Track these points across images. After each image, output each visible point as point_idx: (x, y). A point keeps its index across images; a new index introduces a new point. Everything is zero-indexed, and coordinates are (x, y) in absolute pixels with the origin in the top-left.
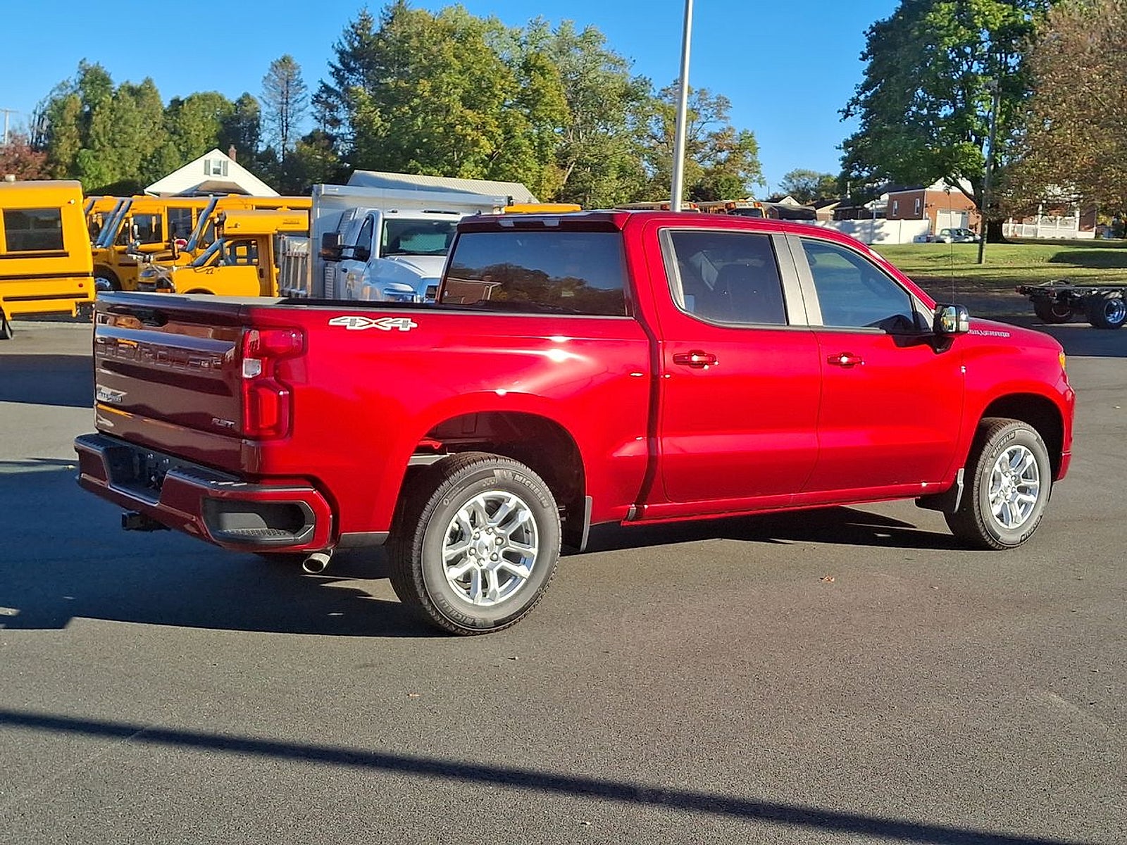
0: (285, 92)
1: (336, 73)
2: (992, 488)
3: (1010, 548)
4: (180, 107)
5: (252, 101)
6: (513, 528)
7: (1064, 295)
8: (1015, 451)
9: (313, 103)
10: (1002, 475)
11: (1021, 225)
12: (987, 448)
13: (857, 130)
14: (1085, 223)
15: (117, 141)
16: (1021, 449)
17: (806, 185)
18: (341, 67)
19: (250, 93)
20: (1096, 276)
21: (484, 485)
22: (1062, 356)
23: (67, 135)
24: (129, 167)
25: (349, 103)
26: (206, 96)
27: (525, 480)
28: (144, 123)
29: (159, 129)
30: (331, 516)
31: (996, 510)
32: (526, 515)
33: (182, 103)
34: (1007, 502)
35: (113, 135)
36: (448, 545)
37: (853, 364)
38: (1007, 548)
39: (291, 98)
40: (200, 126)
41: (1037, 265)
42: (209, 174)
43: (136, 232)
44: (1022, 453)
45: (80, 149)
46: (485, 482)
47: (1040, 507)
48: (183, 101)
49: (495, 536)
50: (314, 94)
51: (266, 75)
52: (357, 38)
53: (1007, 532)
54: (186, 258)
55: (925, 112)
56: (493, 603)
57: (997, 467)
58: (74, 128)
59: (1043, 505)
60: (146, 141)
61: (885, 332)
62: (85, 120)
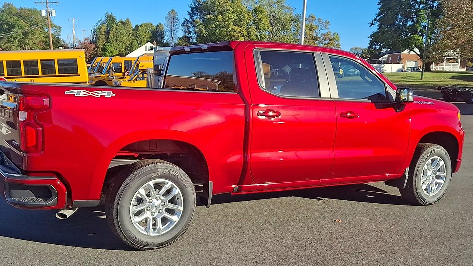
0: (173, 22)
1: (190, 14)
2: (422, 176)
3: (430, 205)
4: (138, 28)
5: (161, 25)
6: (170, 197)
7: (455, 91)
8: (434, 159)
9: (182, 26)
10: (428, 170)
11: (437, 66)
12: (421, 158)
13: (376, 30)
14: (462, 65)
15: (118, 40)
16: (437, 158)
17: (358, 52)
18: (191, 13)
19: (161, 23)
20: (467, 84)
21: (153, 176)
22: (459, 114)
23: (102, 38)
24: (122, 49)
25: (194, 25)
26: (146, 24)
27: (175, 173)
28: (126, 34)
29: (131, 35)
30: (66, 192)
31: (424, 187)
32: (177, 191)
33: (138, 27)
34: (429, 183)
35: (116, 38)
36: (134, 206)
37: (354, 117)
38: (429, 205)
39: (174, 24)
40: (145, 34)
41: (444, 80)
42: (147, 51)
43: (113, 69)
44: (438, 160)
45: (106, 43)
46: (153, 175)
47: (446, 186)
48: (139, 26)
49: (161, 201)
50: (182, 22)
51: (166, 16)
52: (197, 2)
53: (429, 197)
54: (128, 78)
55: (401, 24)
56: (158, 234)
57: (425, 167)
58: (104, 36)
59: (448, 184)
60: (127, 40)
61: (371, 101)
62: (108, 32)
